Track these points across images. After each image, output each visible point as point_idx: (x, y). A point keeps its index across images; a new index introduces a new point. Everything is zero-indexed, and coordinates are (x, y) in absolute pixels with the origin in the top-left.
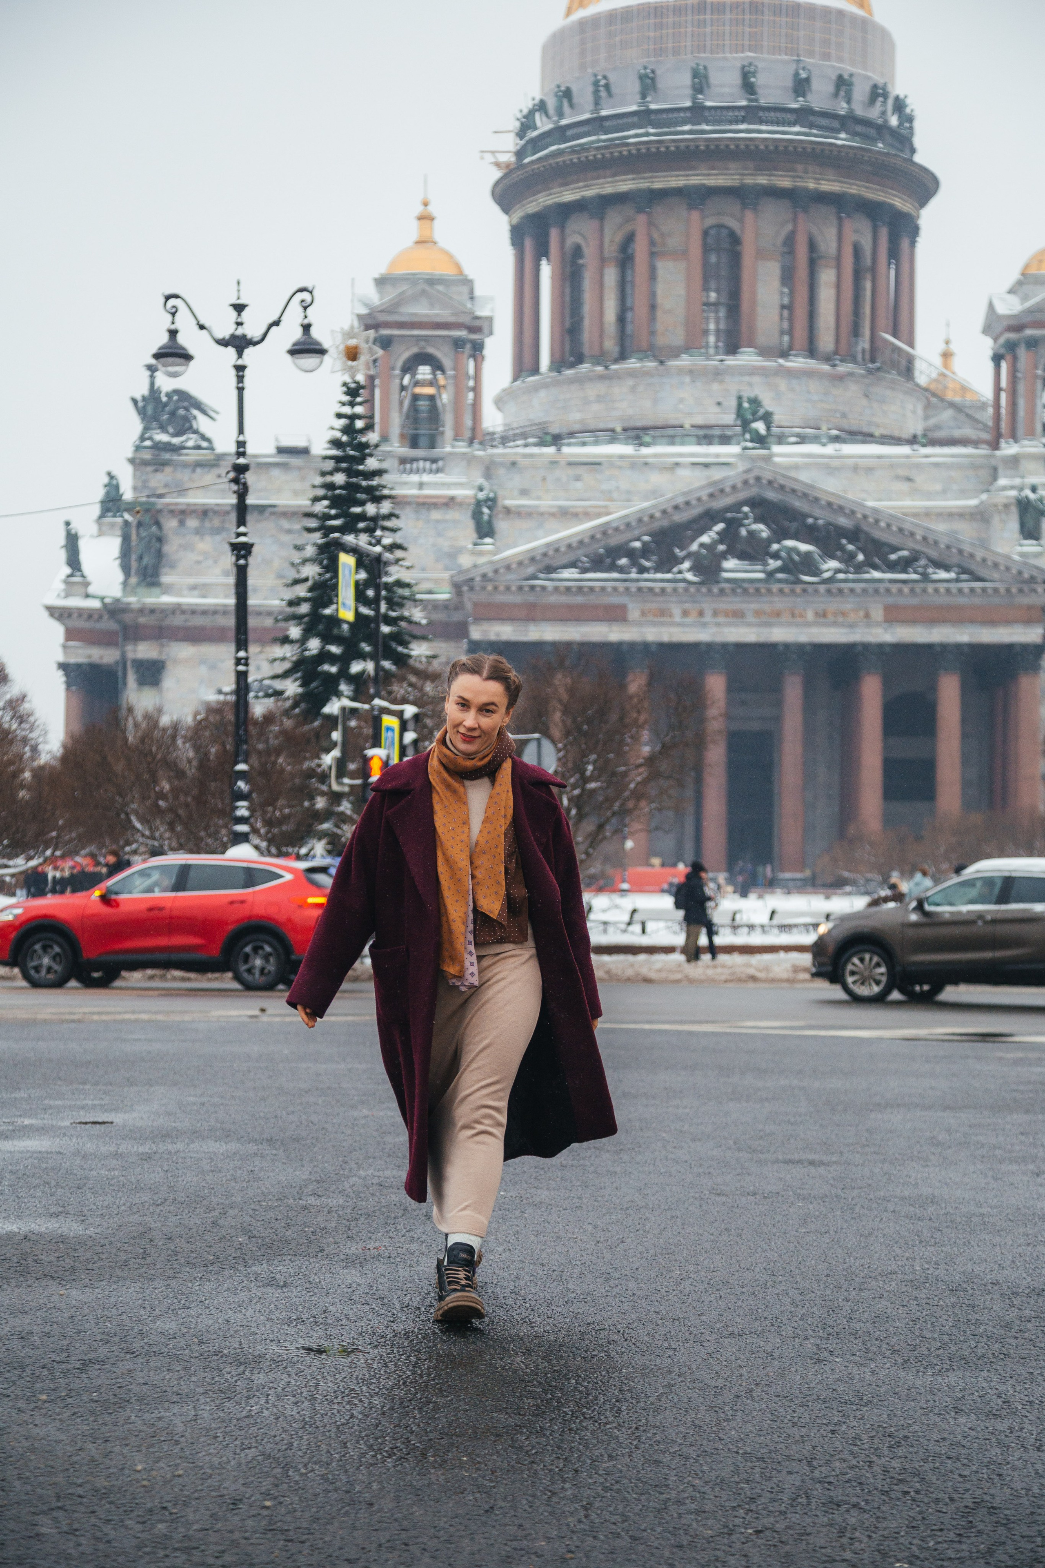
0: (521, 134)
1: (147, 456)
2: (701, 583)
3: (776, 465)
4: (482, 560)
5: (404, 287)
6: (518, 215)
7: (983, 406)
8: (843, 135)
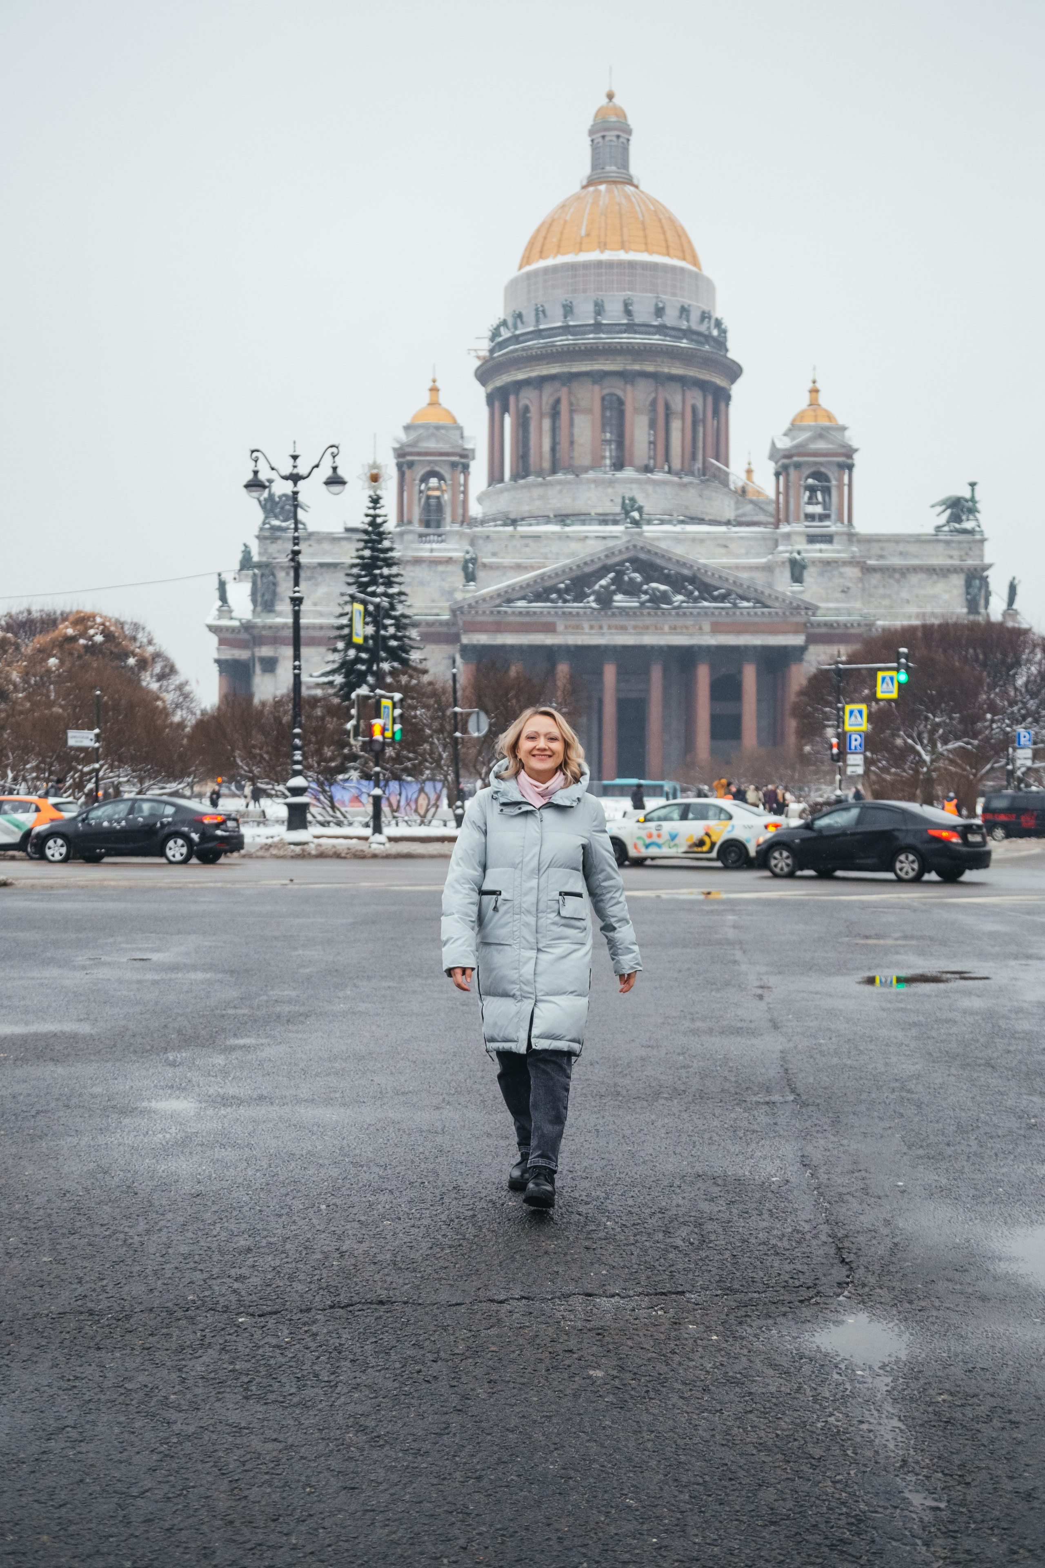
0: (492, 339)
1: (267, 534)
2: (601, 609)
3: (646, 538)
4: (468, 595)
5: (421, 431)
6: (490, 387)
7: (769, 502)
8: (685, 341)
